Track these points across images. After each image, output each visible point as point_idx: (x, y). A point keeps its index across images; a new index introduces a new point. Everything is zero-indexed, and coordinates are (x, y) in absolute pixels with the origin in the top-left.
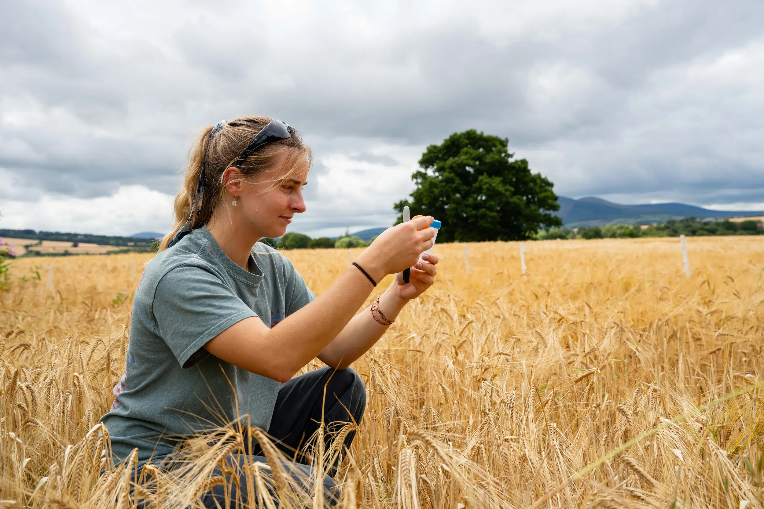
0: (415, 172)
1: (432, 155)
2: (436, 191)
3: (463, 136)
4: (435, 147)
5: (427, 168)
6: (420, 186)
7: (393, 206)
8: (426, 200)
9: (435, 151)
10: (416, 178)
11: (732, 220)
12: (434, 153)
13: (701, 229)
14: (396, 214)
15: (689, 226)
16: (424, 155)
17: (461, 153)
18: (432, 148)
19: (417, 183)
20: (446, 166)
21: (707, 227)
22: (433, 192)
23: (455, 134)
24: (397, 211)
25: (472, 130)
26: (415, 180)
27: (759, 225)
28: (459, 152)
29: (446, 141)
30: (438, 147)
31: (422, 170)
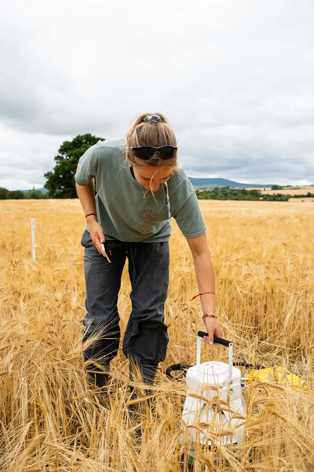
0: (56, 156)
1: (66, 147)
2: (66, 168)
3: (84, 137)
4: (67, 142)
5: (63, 154)
6: (59, 164)
7: (44, 175)
8: (61, 172)
9: (67, 144)
10: (57, 160)
11: (246, 189)
12: (67, 145)
13: (230, 193)
14: (46, 179)
15: (225, 191)
16: (61, 146)
17: (82, 147)
18: (66, 143)
19: (57, 162)
20: (73, 154)
21: (233, 192)
22: (64, 168)
23: (79, 136)
24: (46, 178)
25: (89, 134)
26: (56, 161)
27: (258, 192)
28: (80, 146)
29: (74, 139)
30: (70, 142)
31: (61, 155)
